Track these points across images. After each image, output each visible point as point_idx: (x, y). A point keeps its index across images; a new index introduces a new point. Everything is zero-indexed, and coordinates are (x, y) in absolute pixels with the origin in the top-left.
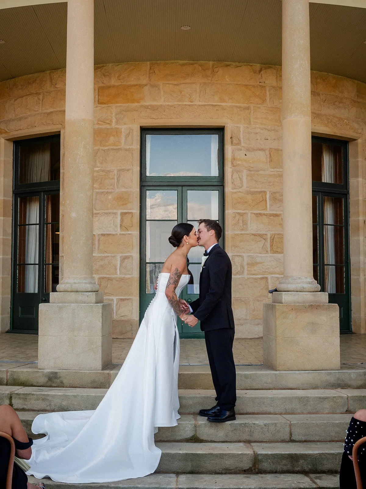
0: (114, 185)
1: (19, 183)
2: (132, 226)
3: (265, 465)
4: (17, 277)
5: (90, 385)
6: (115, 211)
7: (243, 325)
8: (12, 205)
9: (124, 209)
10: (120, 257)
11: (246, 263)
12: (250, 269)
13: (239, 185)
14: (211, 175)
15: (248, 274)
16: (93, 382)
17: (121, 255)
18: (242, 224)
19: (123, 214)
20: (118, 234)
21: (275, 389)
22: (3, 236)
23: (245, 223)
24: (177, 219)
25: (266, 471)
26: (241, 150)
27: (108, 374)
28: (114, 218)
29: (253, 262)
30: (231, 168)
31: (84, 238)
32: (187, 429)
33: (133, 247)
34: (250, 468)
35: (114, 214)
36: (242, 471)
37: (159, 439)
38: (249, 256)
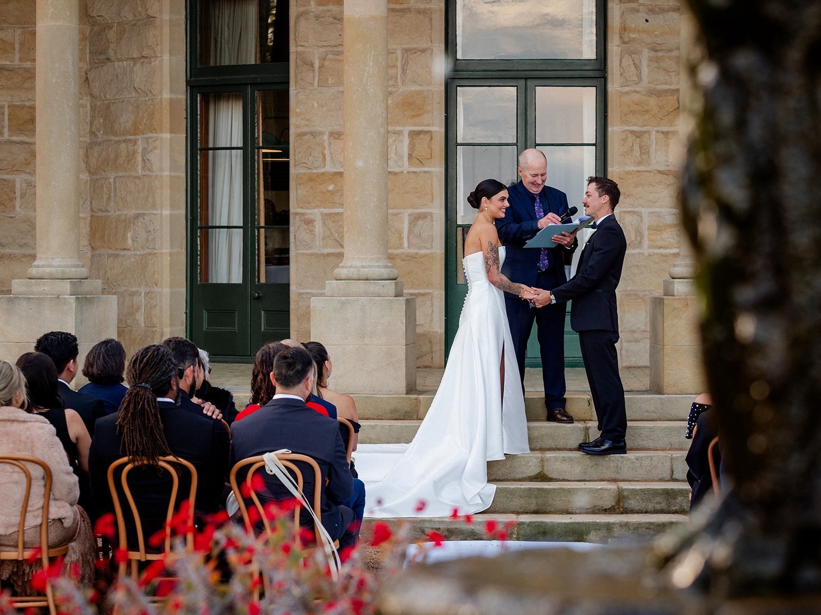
0: (397, 79)
1: (198, 64)
2: (431, 157)
3: (633, 503)
4: (199, 252)
5: (389, 416)
6: (398, 128)
7: (639, 341)
8: (185, 108)
9: (416, 125)
10: (409, 215)
11: (647, 226)
12: (654, 237)
13: (635, 78)
14: (582, 56)
15: (650, 247)
16: (395, 411)
17: (410, 211)
18: (639, 153)
19: (414, 135)
20: (405, 172)
21: (661, 420)
22: (170, 172)
23: (645, 151)
24: (516, 142)
25: (633, 510)
26: (638, 11)
27: (416, 399)
28: (397, 140)
29: (660, 224)
30: (619, 46)
31: (376, 199)
32: (530, 464)
33: (433, 196)
34: (613, 507)
35: (397, 135)
36: (602, 510)
37: (493, 478)
38: (652, 212)
